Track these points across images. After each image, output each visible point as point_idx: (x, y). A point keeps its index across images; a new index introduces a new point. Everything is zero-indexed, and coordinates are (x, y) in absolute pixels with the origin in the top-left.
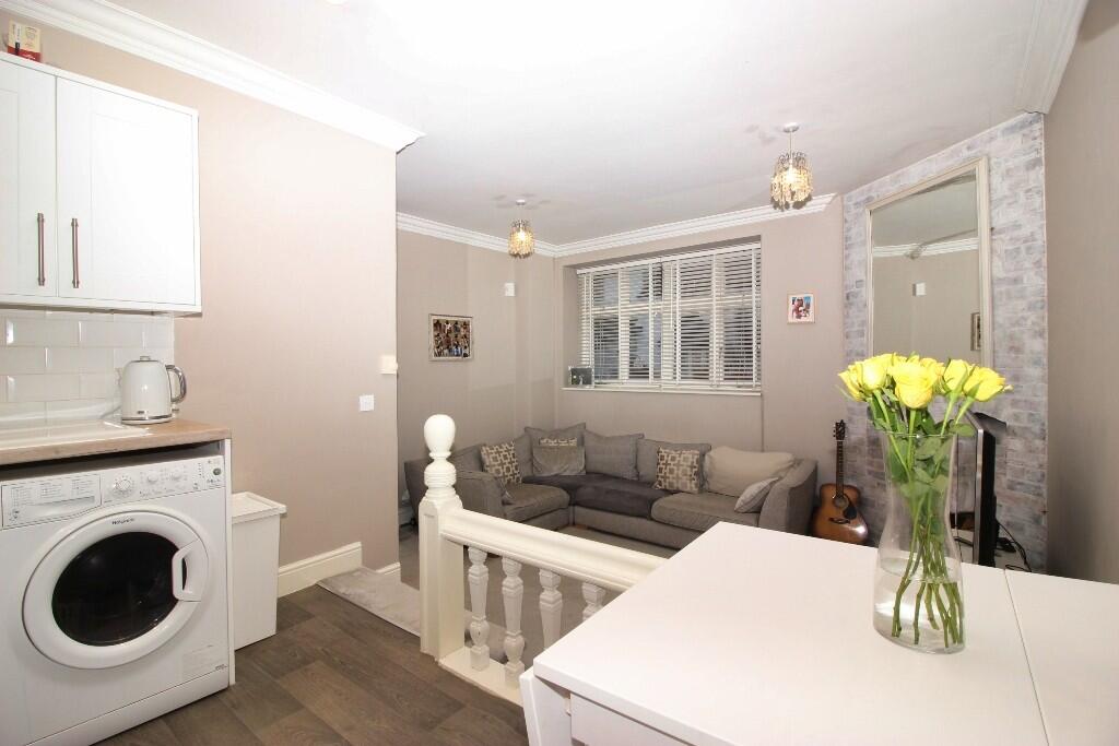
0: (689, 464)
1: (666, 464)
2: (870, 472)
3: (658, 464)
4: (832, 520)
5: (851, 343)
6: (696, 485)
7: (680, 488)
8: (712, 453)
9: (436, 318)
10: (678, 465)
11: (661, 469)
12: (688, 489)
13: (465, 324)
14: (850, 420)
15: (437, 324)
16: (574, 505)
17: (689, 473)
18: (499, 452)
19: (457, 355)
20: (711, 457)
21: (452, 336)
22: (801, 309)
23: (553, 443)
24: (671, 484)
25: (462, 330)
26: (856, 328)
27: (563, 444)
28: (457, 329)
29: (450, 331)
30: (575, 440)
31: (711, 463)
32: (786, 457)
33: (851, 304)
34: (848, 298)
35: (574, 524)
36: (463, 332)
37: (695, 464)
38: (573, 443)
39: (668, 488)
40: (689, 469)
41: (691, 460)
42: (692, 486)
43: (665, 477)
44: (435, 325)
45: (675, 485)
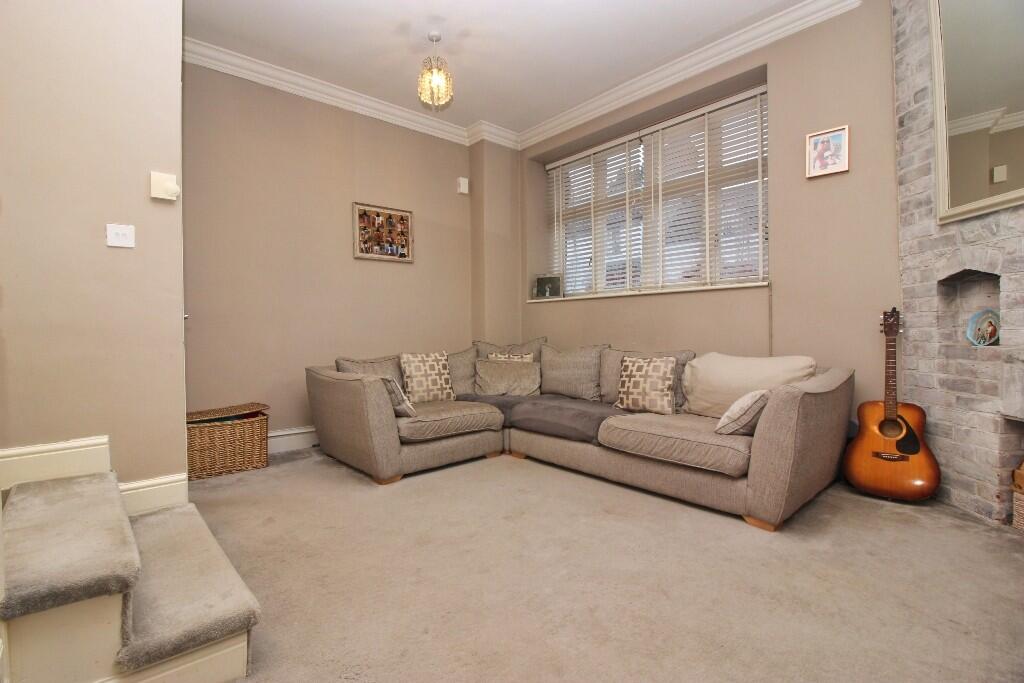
0: (661, 374)
1: (630, 376)
2: (943, 383)
3: (622, 376)
4: (877, 455)
5: (908, 190)
6: (669, 401)
7: (648, 407)
8: (694, 362)
9: (362, 208)
10: (646, 376)
11: (623, 383)
12: (658, 409)
13: (402, 218)
14: (907, 307)
15: (363, 215)
16: (510, 427)
17: (660, 387)
18: (423, 361)
19: (392, 254)
20: (692, 367)
21: (385, 231)
22: (826, 154)
23: (502, 358)
24: (635, 402)
25: (399, 225)
26: (917, 165)
27: (516, 359)
28: (391, 224)
29: (381, 226)
30: (531, 355)
31: (692, 374)
32: (802, 362)
33: (909, 131)
34: (901, 123)
35: (511, 452)
36: (399, 228)
37: (668, 376)
38: (528, 358)
39: (631, 407)
40: (660, 382)
41: (662, 370)
42: (664, 403)
43: (627, 393)
44: (361, 216)
45: (641, 403)
